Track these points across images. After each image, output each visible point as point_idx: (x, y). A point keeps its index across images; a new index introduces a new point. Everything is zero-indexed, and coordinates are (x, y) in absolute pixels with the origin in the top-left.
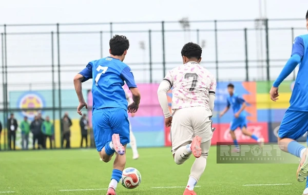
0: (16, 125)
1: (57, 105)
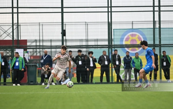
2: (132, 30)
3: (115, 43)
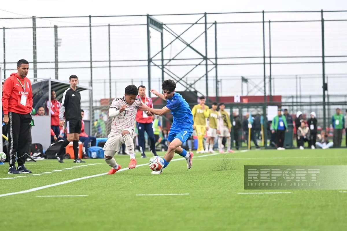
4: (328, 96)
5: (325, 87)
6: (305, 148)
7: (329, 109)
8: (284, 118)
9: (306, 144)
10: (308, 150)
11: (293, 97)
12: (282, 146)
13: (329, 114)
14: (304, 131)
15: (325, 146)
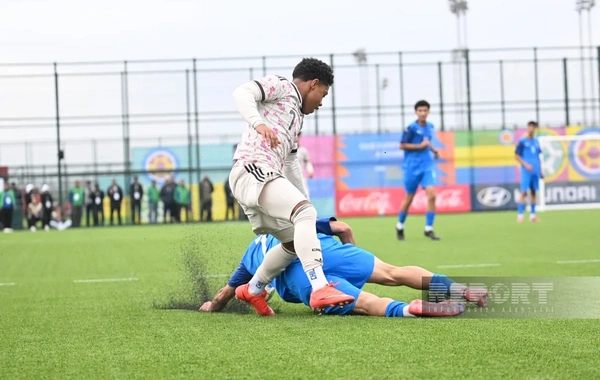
0: (141, 191)
1: (194, 166)
2: (160, 148)
3: (136, 167)
4: (65, 166)
5: (61, 155)
6: (38, 229)
7: (66, 183)
8: (11, 193)
9: (39, 224)
10: (41, 232)
11: (22, 168)
12: (9, 226)
13: (67, 187)
14: (36, 208)
15: (61, 226)
